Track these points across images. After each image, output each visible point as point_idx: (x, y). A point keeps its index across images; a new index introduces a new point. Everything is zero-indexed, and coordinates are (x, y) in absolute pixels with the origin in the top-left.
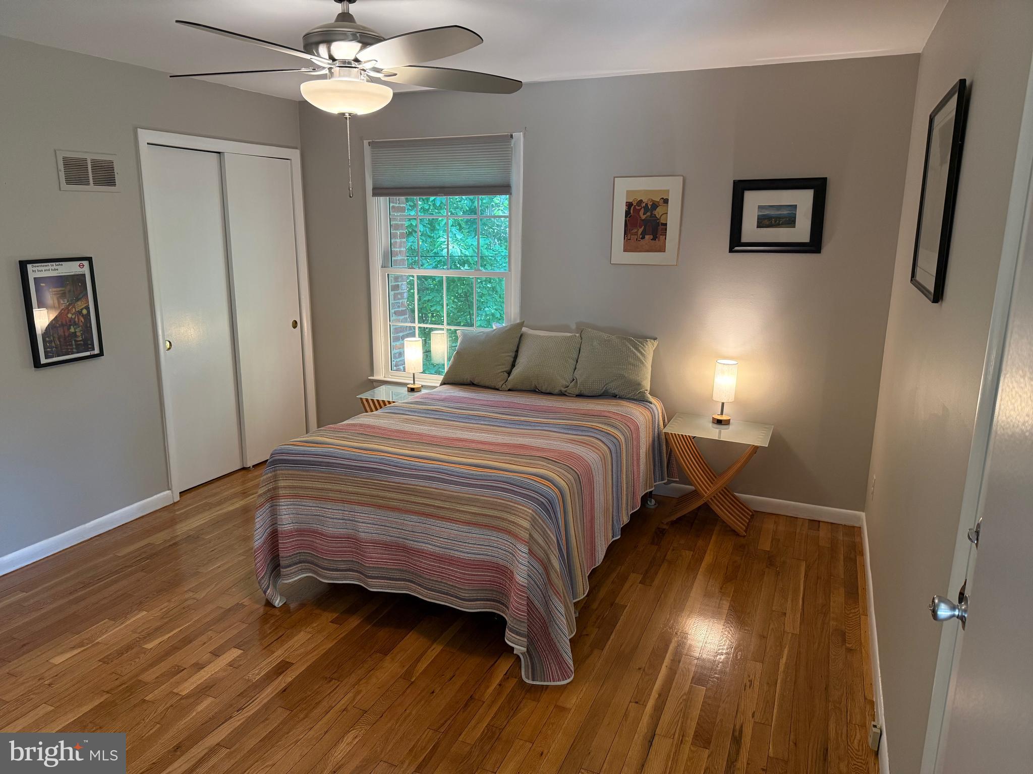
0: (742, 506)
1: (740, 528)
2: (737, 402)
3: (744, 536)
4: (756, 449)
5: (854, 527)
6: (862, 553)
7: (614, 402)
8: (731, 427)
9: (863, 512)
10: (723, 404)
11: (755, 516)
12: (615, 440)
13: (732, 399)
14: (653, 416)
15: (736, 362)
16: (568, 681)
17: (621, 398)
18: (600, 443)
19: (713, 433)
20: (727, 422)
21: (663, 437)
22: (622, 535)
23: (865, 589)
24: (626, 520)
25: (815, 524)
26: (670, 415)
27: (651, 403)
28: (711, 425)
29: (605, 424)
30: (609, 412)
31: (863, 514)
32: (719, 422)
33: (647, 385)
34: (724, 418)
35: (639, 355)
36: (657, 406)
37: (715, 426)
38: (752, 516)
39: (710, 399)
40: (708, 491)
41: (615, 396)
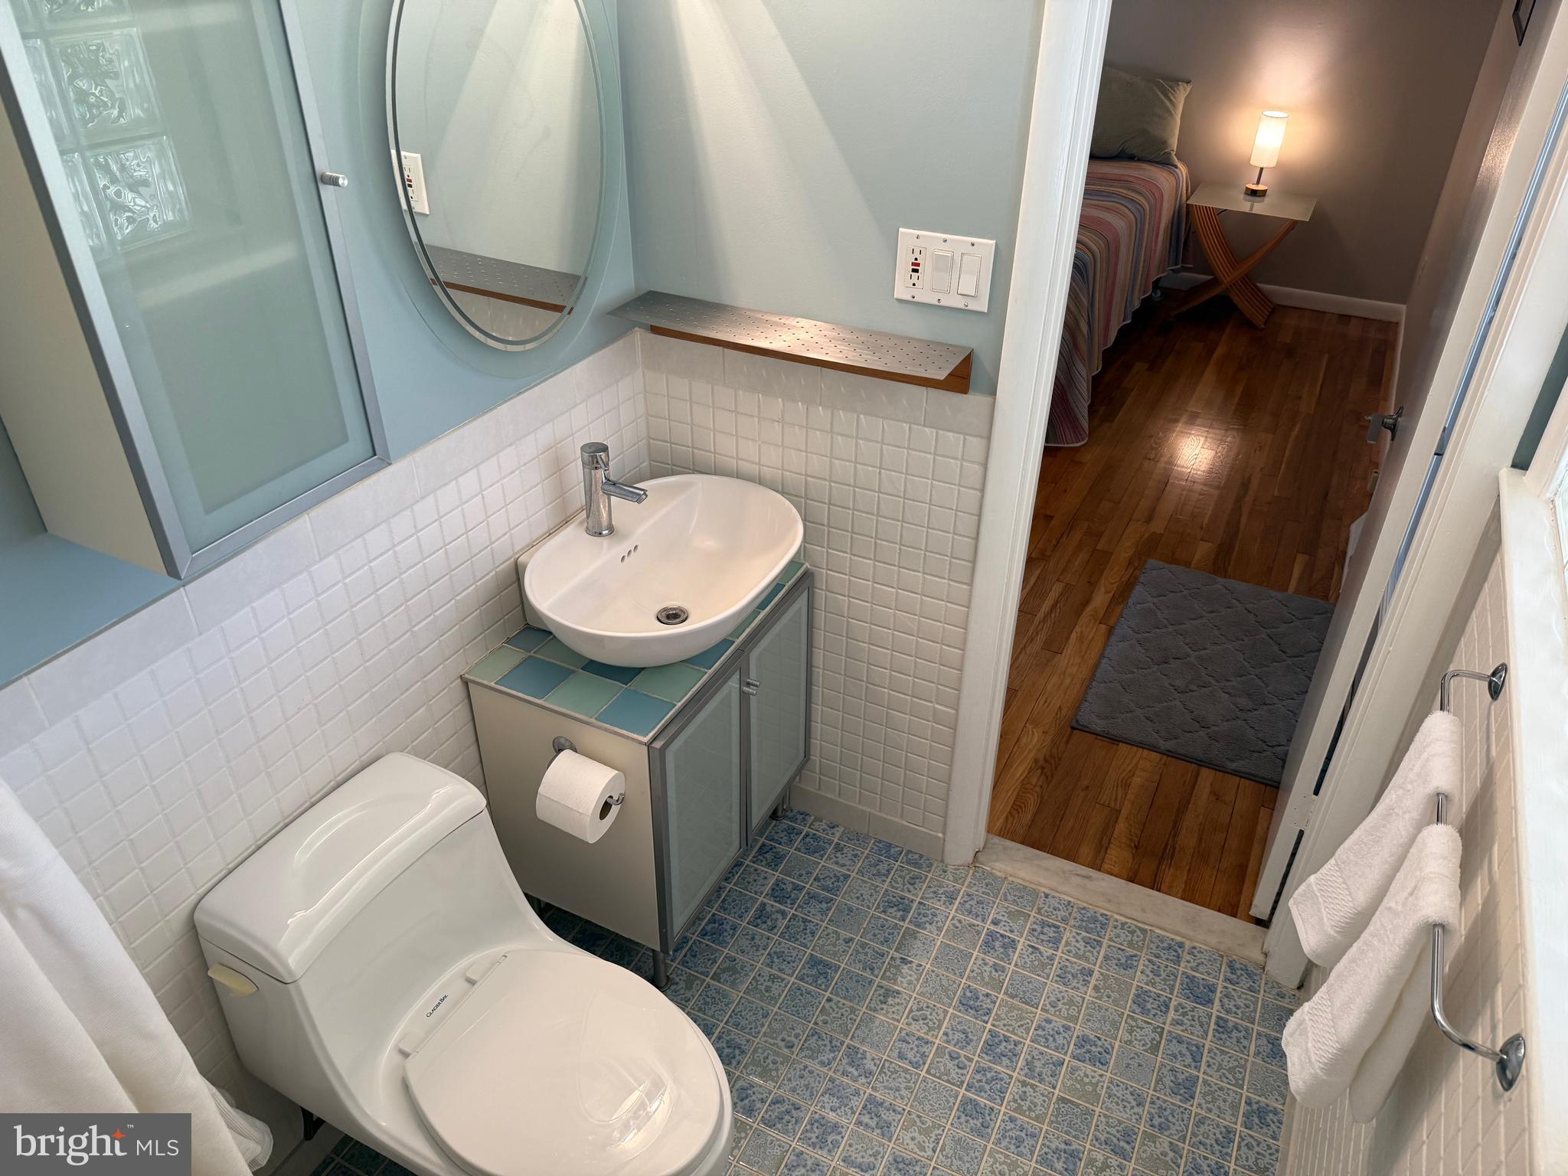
0: (1264, 298)
1: (1259, 320)
2: (1279, 166)
3: (1263, 329)
4: (1295, 222)
5: (1390, 323)
6: (1393, 347)
7: (1134, 164)
8: (1267, 199)
9: (1405, 304)
10: (1262, 169)
11: (1277, 310)
12: (1138, 207)
13: (1273, 164)
14: (1178, 183)
15: (1286, 115)
16: (1083, 443)
17: (1141, 160)
18: (1127, 211)
19: (1245, 206)
20: (1263, 193)
21: (1184, 210)
22: (1133, 318)
23: (1390, 379)
24: (1137, 304)
25: (1345, 318)
26: (1194, 185)
27: (1176, 167)
28: (1242, 196)
29: (1129, 189)
30: (1129, 176)
31: (1403, 308)
32: (1254, 193)
33: (1174, 142)
34: (1261, 187)
35: (1168, 103)
36: (1182, 170)
37: (1249, 197)
38: (1274, 310)
39: (1246, 163)
40: (1228, 276)
41: (1132, 158)
